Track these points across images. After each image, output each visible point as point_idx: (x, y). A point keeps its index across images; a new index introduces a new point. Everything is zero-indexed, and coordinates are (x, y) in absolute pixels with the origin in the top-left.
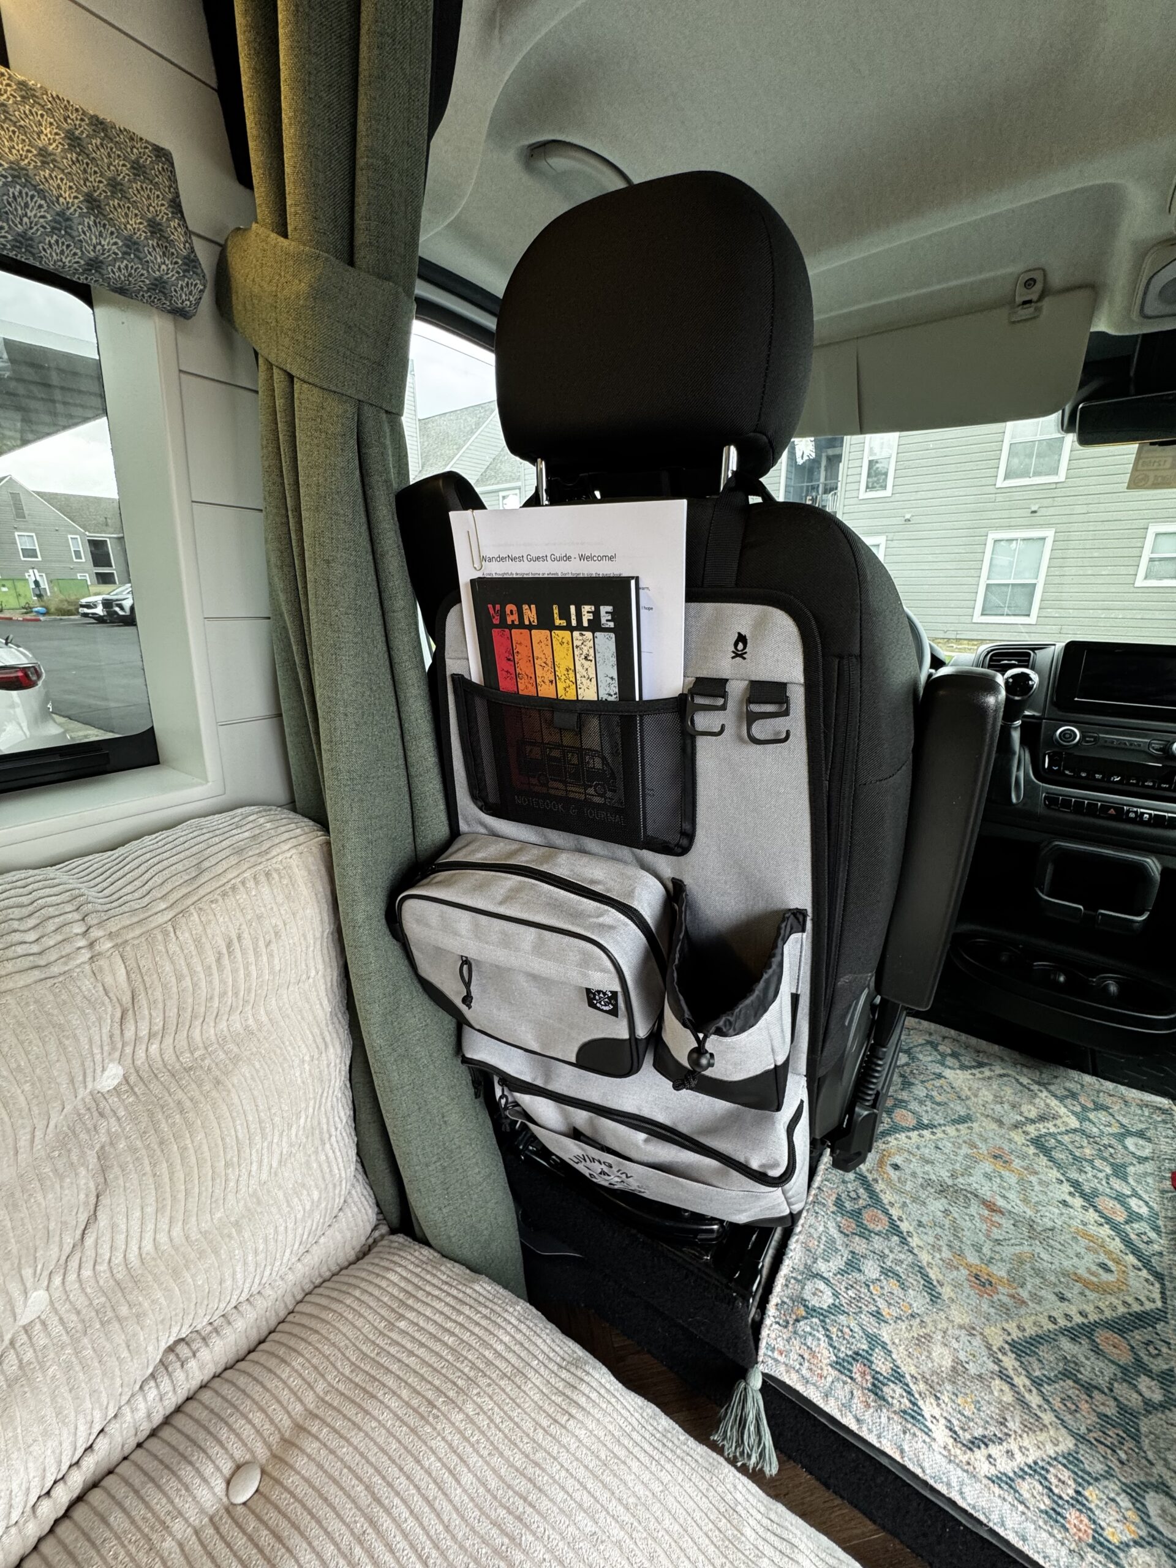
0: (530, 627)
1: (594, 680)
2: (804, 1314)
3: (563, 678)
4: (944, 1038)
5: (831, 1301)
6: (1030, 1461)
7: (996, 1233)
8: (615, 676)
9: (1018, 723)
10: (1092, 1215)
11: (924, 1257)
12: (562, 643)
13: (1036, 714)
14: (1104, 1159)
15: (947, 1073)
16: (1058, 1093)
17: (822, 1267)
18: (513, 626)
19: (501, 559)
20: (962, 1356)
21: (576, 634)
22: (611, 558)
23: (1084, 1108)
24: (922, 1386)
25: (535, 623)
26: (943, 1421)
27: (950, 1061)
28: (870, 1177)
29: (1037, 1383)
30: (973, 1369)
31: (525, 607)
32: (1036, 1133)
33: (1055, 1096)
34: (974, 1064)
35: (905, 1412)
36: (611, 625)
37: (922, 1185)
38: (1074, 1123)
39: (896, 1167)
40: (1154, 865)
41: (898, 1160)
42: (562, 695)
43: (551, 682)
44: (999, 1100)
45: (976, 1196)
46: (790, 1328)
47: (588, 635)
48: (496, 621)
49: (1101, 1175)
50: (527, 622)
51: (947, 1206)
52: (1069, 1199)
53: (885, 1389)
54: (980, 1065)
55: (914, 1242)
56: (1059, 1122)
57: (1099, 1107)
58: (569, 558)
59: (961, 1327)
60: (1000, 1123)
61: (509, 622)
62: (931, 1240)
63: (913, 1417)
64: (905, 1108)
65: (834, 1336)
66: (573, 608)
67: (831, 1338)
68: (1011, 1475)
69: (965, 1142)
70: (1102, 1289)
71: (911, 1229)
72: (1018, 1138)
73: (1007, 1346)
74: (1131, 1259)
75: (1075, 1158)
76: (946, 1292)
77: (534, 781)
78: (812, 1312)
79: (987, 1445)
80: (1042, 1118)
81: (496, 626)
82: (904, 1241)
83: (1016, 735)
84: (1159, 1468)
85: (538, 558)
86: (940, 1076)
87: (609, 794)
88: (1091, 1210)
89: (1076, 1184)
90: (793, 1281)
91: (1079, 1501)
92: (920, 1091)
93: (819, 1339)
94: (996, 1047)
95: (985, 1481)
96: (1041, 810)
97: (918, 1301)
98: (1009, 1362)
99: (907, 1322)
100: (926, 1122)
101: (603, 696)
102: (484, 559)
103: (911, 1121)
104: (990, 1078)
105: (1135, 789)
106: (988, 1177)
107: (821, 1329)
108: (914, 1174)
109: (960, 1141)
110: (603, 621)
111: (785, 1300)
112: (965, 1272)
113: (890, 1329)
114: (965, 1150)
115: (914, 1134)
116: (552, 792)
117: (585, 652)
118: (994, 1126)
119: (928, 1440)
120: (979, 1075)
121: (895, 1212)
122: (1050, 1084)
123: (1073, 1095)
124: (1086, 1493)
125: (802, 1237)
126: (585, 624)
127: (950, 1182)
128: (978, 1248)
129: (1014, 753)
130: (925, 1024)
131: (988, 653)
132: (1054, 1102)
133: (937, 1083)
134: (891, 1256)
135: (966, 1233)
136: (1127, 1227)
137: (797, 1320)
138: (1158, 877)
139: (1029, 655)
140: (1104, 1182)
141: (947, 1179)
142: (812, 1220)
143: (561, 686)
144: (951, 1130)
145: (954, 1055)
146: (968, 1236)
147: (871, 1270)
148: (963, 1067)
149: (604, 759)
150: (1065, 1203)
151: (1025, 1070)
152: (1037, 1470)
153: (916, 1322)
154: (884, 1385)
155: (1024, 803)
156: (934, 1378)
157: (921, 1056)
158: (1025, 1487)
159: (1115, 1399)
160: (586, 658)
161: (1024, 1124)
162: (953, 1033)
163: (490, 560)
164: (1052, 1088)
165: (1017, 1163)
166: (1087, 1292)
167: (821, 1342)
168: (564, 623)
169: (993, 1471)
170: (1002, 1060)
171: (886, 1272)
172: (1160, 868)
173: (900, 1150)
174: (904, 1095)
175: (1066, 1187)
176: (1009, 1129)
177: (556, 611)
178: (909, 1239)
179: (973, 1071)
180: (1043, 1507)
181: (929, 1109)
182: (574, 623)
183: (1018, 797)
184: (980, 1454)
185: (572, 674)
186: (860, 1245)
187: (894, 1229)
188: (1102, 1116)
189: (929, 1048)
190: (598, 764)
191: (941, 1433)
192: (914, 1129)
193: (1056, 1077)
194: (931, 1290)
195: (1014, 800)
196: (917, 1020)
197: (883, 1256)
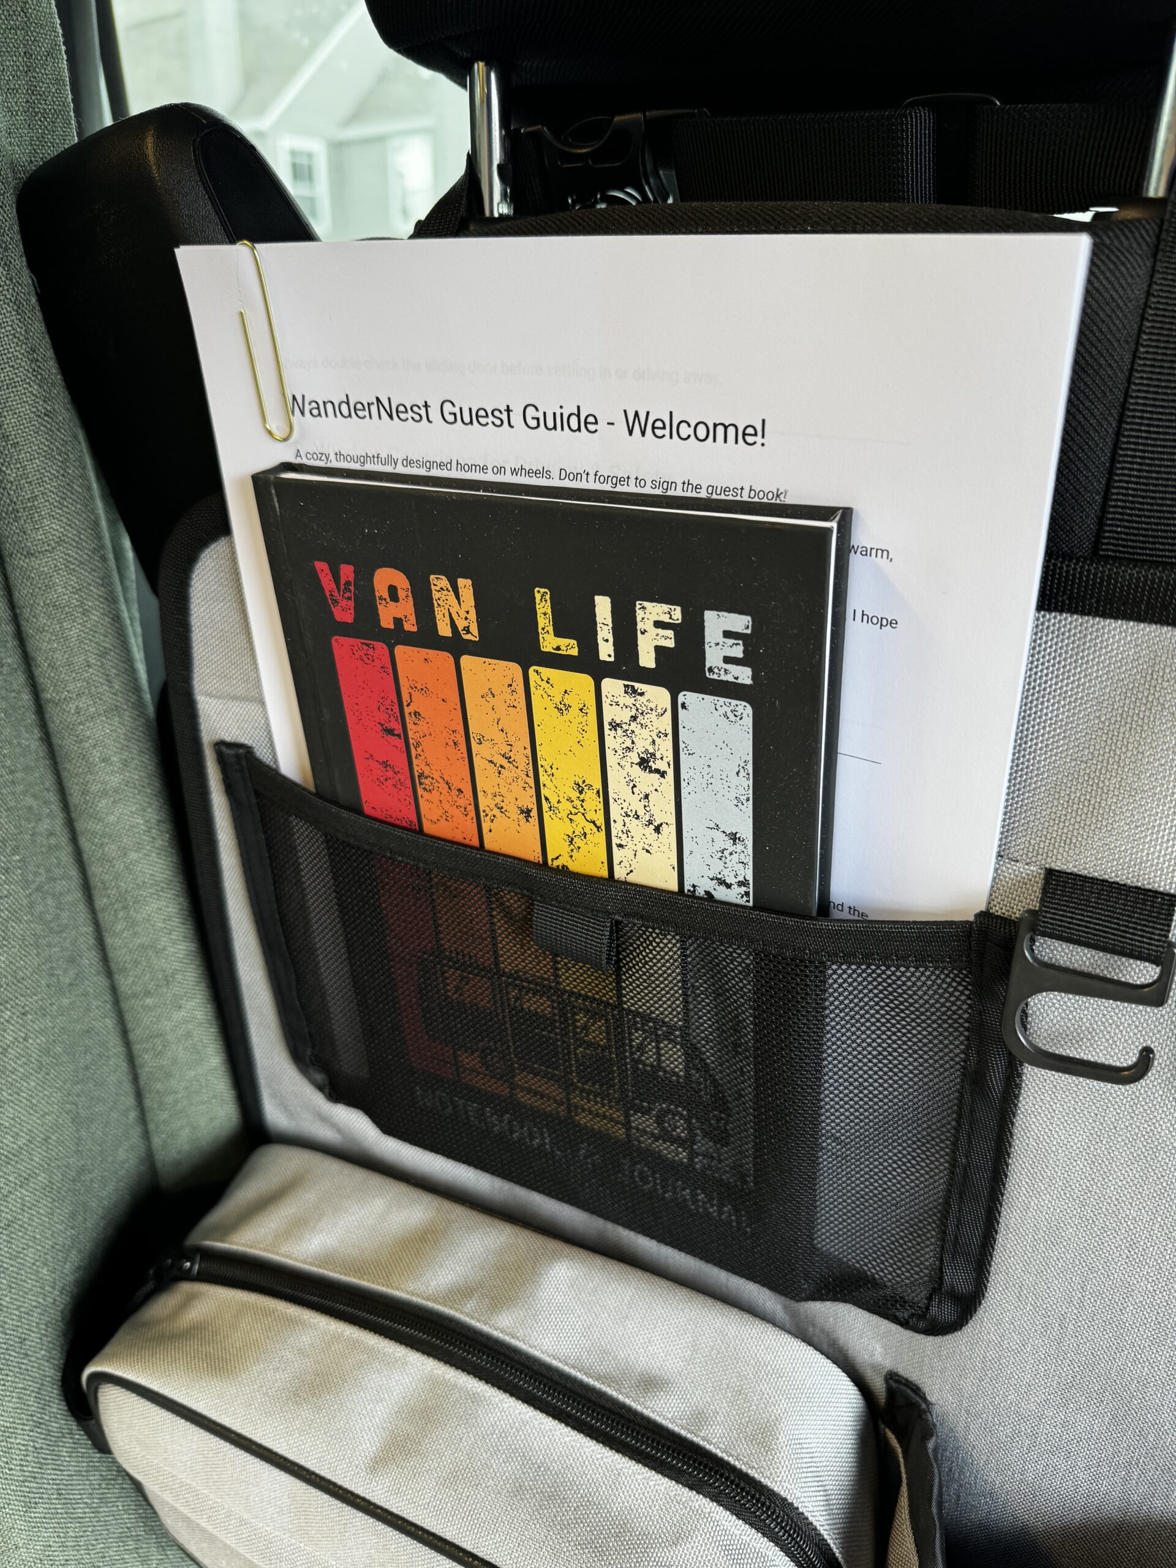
0: (457, 646)
1: (669, 832)
3: (566, 807)
8: (747, 831)
12: (562, 709)
18: (397, 635)
19: (353, 409)
21: (612, 687)
22: (747, 435)
25: (474, 635)
31: (439, 583)
36: (744, 675)
42: (559, 852)
43: (527, 813)
47: (658, 696)
48: (344, 612)
50: (444, 630)
58: (586, 422)
61: (387, 622)
66: (603, 606)
77: (468, 1060)
81: (345, 630)
85: (477, 417)
87: (702, 1144)
101: (699, 879)
102: (295, 405)
110: (713, 657)
116: (522, 1097)
117: (642, 744)
126: (647, 659)
143: (555, 829)
149: (692, 1053)
160: (644, 763)
163: (319, 409)
168: (570, 647)
177: (543, 607)
182: (606, 651)
185: (593, 803)
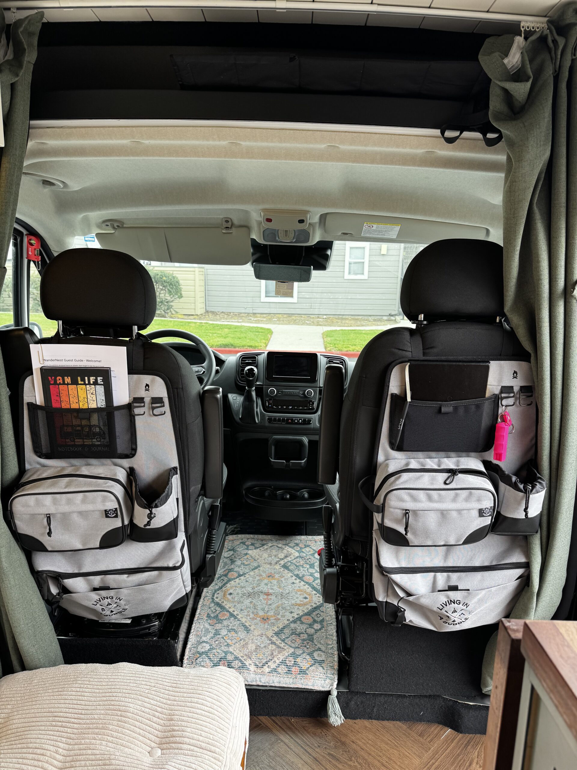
0: (68, 384)
1: (95, 401)
2: (199, 656)
3: (82, 401)
4: (248, 539)
5: (209, 647)
6: (281, 661)
7: (269, 602)
8: (104, 399)
9: (254, 388)
10: (303, 583)
11: (243, 620)
12: (82, 389)
13: (261, 383)
14: (307, 563)
15: (250, 552)
16: (292, 546)
17: (204, 639)
18: (60, 384)
19: (52, 360)
20: (259, 644)
21: (88, 386)
22: (99, 361)
23: (301, 548)
24: (245, 657)
25: (70, 383)
26: (253, 664)
27: (250, 547)
28: (220, 602)
29: (283, 640)
30: (262, 646)
31: (66, 378)
32: (284, 563)
33: (291, 547)
34: (260, 545)
35: (240, 667)
36: (102, 383)
37: (241, 597)
38: (297, 554)
39: (231, 594)
40: (305, 440)
41: (231, 591)
42: (81, 407)
43: (77, 403)
44: (270, 556)
45: (262, 592)
46: (194, 663)
47: (93, 386)
48: (52, 382)
49: (305, 569)
50: (66, 383)
51: (251, 600)
52: (295, 581)
53: (232, 664)
54: (263, 545)
55: (239, 617)
56: (292, 556)
57: (306, 546)
58: (82, 361)
59: (258, 636)
60: (271, 564)
61: (58, 383)
62: (246, 613)
63: (242, 667)
64: (233, 571)
65: (212, 658)
66: (86, 378)
67: (210, 659)
68: (275, 668)
69: (257, 575)
70: (305, 605)
71: (238, 613)
72: (277, 567)
73: (274, 635)
74: (314, 592)
75: (297, 566)
76: (252, 628)
77: (67, 440)
78: (201, 654)
79: (267, 663)
80: (286, 557)
81: (52, 384)
82: (235, 618)
83: (254, 394)
84: (319, 645)
85: (69, 360)
86: (246, 554)
87: (102, 440)
88: (302, 582)
89: (297, 576)
90: (193, 648)
91: (295, 664)
92: (238, 562)
93: (206, 661)
94: (269, 536)
95: (267, 674)
96: (267, 424)
97: (242, 634)
98: (274, 639)
99: (239, 643)
100: (241, 573)
101: (99, 406)
102: (44, 360)
103: (236, 575)
104: (267, 549)
105: (296, 411)
106: (266, 584)
107: (206, 657)
108: (238, 594)
109: (256, 576)
110: (99, 382)
111: (190, 655)
112: (259, 619)
113: (232, 647)
114: (258, 578)
115: (237, 580)
116: (76, 443)
117: (91, 392)
118: (269, 566)
119: (248, 671)
120: (262, 549)
121: (231, 610)
122: (289, 543)
123: (297, 545)
124: (297, 661)
125: (194, 633)
126: (92, 383)
127: (252, 591)
128: (263, 609)
129: (254, 402)
130: (240, 536)
131: (240, 357)
132: (290, 550)
133: (245, 557)
134: (231, 625)
135: (259, 606)
136: (314, 583)
137: (197, 659)
138: (307, 444)
139: (255, 358)
140: (307, 571)
141: (250, 591)
142: (198, 625)
143: (81, 404)
144: (252, 573)
145: (252, 544)
146: (259, 607)
147: (224, 632)
148: (256, 548)
149: (100, 428)
150: (293, 583)
151: (280, 542)
152: (283, 662)
153: (242, 642)
154: (231, 663)
155: (261, 422)
156: (249, 653)
157: (238, 549)
158: (279, 670)
159: (307, 634)
160: (92, 394)
161: (279, 561)
162: (252, 536)
163: (47, 361)
164: (290, 545)
165: (277, 576)
166: (300, 608)
167: (207, 662)
168: (83, 383)
169: (270, 670)
170: (271, 540)
171: (229, 631)
172: (307, 441)
173: (231, 587)
174: (232, 566)
175: (294, 577)
176: (274, 565)
177: (79, 378)
178: (237, 616)
179: (260, 548)
180: (285, 672)
181: (243, 568)
182: (87, 382)
183: (258, 420)
184: (266, 667)
185: (86, 400)
186: (218, 626)
187: (232, 615)
188: (308, 549)
189: (242, 545)
190: (98, 430)
191: (252, 668)
192: (237, 577)
193: (291, 540)
194: (247, 629)
195: (257, 422)
196: (236, 535)
197: (228, 626)
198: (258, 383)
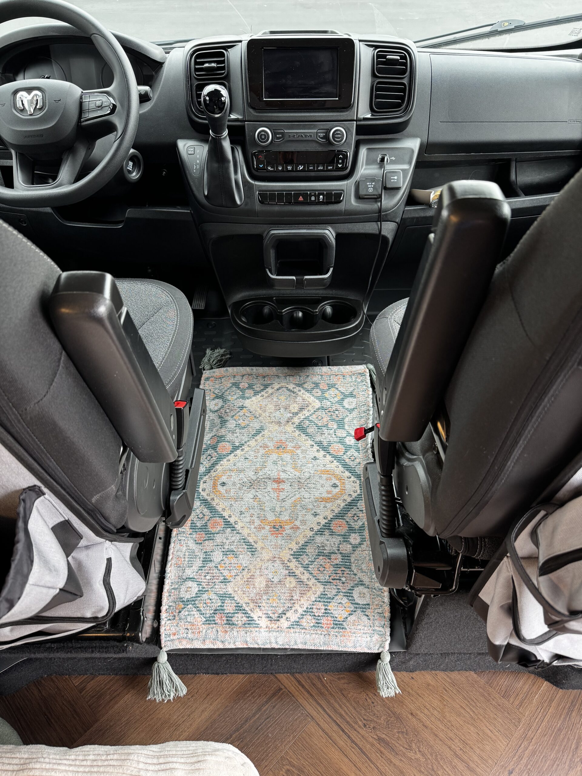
2: (183, 606)
4: (243, 376)
5: (197, 589)
6: (305, 609)
7: (282, 495)
9: (226, 133)
10: (329, 457)
11: (245, 532)
14: (333, 420)
15: (247, 403)
16: (309, 388)
17: (189, 572)
20: (270, 576)
23: (323, 392)
24: (252, 605)
26: (264, 616)
27: (248, 393)
28: (209, 498)
29: (306, 567)
30: (276, 580)
32: (299, 421)
33: (307, 391)
34: (262, 388)
35: (245, 624)
37: (240, 489)
38: (317, 404)
39: (223, 484)
40: (330, 233)
41: (224, 479)
44: (278, 408)
45: (270, 479)
46: (177, 618)
49: (332, 432)
51: (254, 493)
52: (317, 454)
53: (233, 619)
54: (266, 386)
55: (238, 527)
56: (310, 408)
57: (331, 386)
59: (268, 560)
60: (279, 423)
62: (248, 519)
63: (249, 624)
64: (224, 441)
65: (202, 609)
67: (200, 611)
68: (297, 620)
69: (261, 447)
70: (335, 498)
71: (237, 519)
72: (290, 428)
73: (291, 557)
74: (347, 474)
75: (319, 428)
76: (259, 546)
78: (186, 602)
79: (285, 614)
80: (301, 409)
82: (233, 529)
86: (242, 407)
89: (320, 444)
90: (173, 591)
91: (327, 612)
92: (231, 424)
93: (194, 615)
94: (274, 369)
95: (286, 630)
96: (258, 207)
97: (244, 559)
98: (293, 564)
99: (241, 575)
100: (237, 444)
103: (229, 446)
104: (272, 394)
105: (313, 174)
106: (275, 463)
107: (194, 609)
108: (234, 484)
109: (258, 447)
111: (171, 604)
112: (267, 528)
113: (232, 584)
114: (262, 451)
115: (231, 457)
118: (277, 427)
119: (257, 629)
120: (266, 395)
121: (226, 514)
122: (304, 383)
123: (317, 385)
124: (329, 608)
125: (173, 562)
127: (254, 478)
128: (273, 510)
130: (230, 369)
132: (307, 395)
133: (241, 413)
134: (228, 542)
135: (267, 504)
136: (345, 456)
137: (180, 612)
138: (334, 241)
140: (334, 436)
141: (252, 477)
142: (178, 547)
144: (252, 443)
145: (250, 387)
146: (267, 506)
147: (217, 556)
148: (256, 393)
150: (315, 458)
151: (291, 379)
152: (308, 611)
153: (245, 573)
154: (232, 617)
155: (246, 204)
156: (258, 597)
157: (229, 398)
158: (304, 622)
159: (341, 553)
161: (292, 418)
162: (248, 369)
164: (305, 386)
165: (290, 446)
166: (327, 504)
167: (196, 616)
169: (289, 623)
170: (278, 377)
171: (225, 554)
172: (334, 235)
173: (224, 471)
174: (223, 432)
175: (316, 448)
176: (285, 425)
178: (236, 526)
179: (263, 393)
180: (312, 625)
181: (238, 434)
183: (241, 199)
184: (283, 620)
186: (209, 546)
187: (228, 524)
188: (332, 391)
189: (234, 389)
191: (264, 622)
192: (232, 452)
193: (308, 376)
194: (252, 550)
195: (238, 202)
196: (225, 369)
197: (223, 545)
198: (233, 117)
